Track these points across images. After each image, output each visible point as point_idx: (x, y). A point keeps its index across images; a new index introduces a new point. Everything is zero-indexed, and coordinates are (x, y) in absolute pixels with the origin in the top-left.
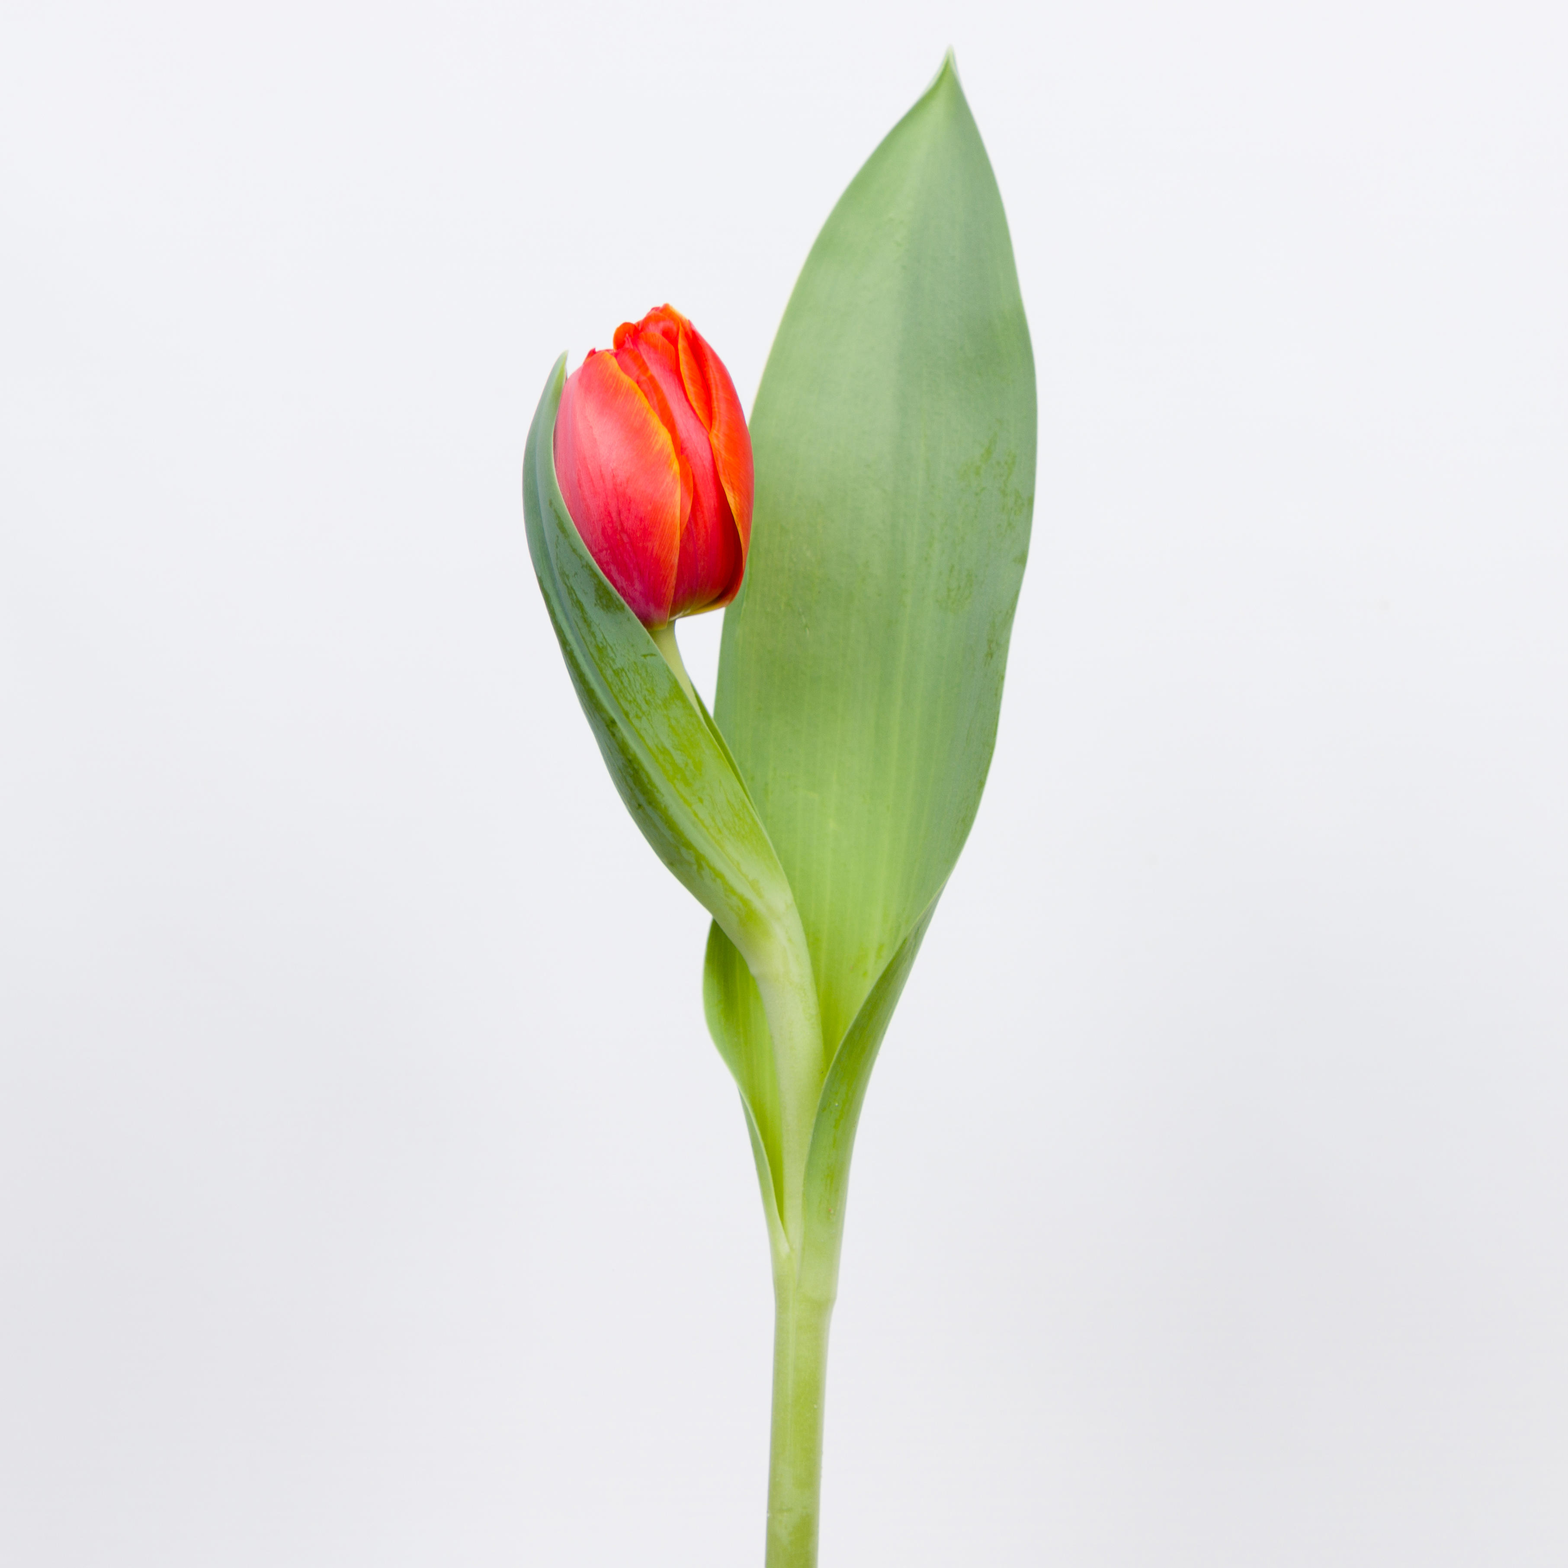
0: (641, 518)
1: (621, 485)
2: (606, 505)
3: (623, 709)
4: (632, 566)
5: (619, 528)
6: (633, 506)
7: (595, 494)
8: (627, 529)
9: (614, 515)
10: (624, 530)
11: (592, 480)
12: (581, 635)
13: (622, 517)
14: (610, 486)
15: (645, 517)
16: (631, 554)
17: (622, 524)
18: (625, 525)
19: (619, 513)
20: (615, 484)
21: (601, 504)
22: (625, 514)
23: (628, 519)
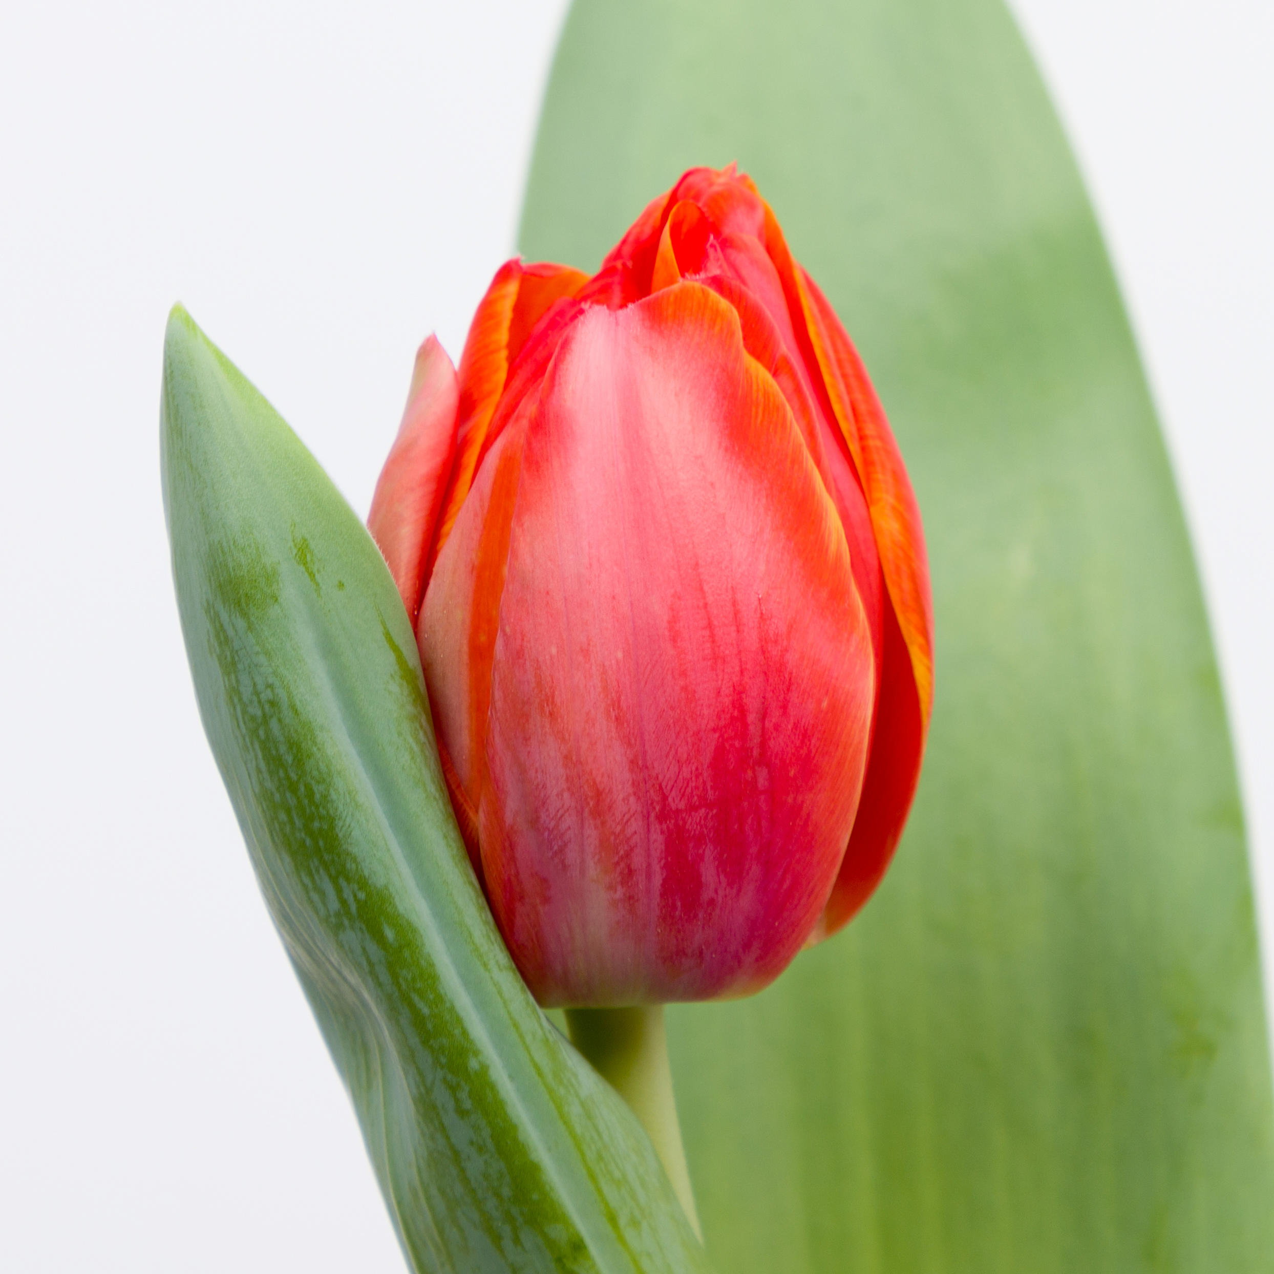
0: (806, 731)
1: (776, 642)
2: (739, 692)
3: (607, 1205)
4: (754, 850)
5: (756, 752)
6: (794, 697)
7: (716, 659)
8: (771, 755)
9: (751, 718)
10: (764, 760)
11: (710, 626)
12: (511, 1018)
13: (767, 724)
14: (752, 640)
15: (813, 725)
16: (764, 823)
17: (763, 744)
18: (772, 743)
19: (764, 715)
20: (764, 640)
21: (726, 690)
22: (775, 715)
23: (777, 727)
